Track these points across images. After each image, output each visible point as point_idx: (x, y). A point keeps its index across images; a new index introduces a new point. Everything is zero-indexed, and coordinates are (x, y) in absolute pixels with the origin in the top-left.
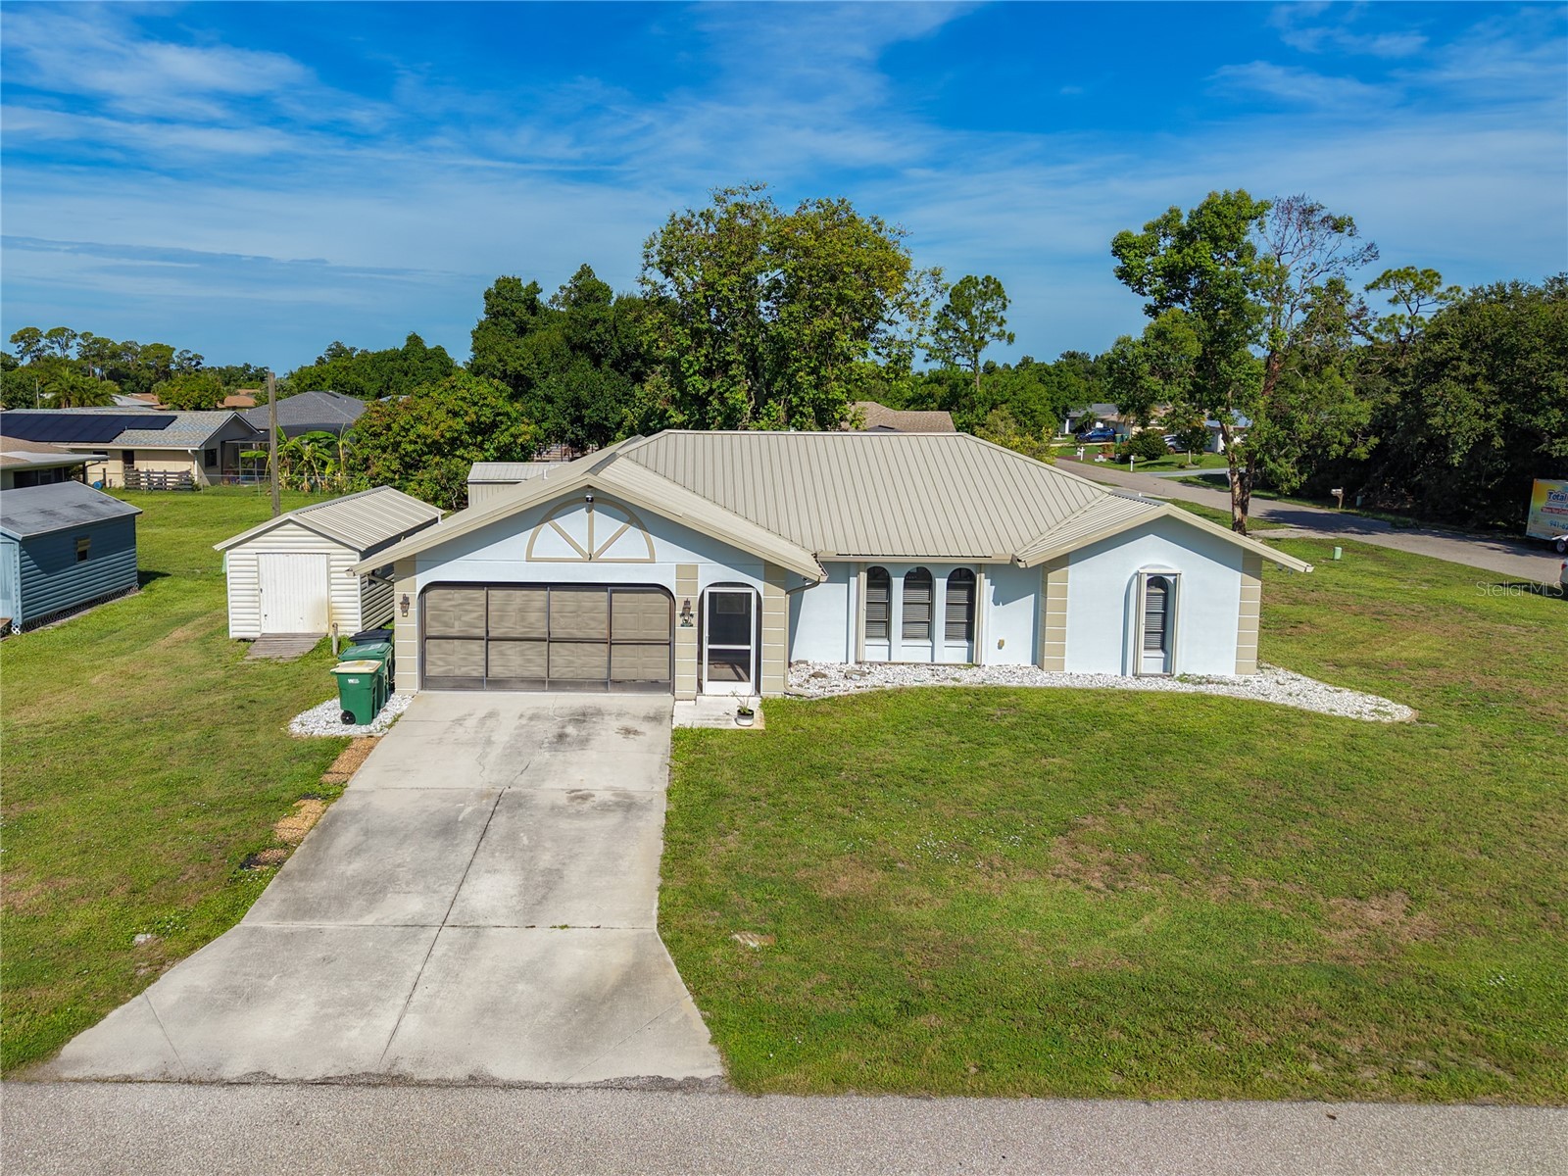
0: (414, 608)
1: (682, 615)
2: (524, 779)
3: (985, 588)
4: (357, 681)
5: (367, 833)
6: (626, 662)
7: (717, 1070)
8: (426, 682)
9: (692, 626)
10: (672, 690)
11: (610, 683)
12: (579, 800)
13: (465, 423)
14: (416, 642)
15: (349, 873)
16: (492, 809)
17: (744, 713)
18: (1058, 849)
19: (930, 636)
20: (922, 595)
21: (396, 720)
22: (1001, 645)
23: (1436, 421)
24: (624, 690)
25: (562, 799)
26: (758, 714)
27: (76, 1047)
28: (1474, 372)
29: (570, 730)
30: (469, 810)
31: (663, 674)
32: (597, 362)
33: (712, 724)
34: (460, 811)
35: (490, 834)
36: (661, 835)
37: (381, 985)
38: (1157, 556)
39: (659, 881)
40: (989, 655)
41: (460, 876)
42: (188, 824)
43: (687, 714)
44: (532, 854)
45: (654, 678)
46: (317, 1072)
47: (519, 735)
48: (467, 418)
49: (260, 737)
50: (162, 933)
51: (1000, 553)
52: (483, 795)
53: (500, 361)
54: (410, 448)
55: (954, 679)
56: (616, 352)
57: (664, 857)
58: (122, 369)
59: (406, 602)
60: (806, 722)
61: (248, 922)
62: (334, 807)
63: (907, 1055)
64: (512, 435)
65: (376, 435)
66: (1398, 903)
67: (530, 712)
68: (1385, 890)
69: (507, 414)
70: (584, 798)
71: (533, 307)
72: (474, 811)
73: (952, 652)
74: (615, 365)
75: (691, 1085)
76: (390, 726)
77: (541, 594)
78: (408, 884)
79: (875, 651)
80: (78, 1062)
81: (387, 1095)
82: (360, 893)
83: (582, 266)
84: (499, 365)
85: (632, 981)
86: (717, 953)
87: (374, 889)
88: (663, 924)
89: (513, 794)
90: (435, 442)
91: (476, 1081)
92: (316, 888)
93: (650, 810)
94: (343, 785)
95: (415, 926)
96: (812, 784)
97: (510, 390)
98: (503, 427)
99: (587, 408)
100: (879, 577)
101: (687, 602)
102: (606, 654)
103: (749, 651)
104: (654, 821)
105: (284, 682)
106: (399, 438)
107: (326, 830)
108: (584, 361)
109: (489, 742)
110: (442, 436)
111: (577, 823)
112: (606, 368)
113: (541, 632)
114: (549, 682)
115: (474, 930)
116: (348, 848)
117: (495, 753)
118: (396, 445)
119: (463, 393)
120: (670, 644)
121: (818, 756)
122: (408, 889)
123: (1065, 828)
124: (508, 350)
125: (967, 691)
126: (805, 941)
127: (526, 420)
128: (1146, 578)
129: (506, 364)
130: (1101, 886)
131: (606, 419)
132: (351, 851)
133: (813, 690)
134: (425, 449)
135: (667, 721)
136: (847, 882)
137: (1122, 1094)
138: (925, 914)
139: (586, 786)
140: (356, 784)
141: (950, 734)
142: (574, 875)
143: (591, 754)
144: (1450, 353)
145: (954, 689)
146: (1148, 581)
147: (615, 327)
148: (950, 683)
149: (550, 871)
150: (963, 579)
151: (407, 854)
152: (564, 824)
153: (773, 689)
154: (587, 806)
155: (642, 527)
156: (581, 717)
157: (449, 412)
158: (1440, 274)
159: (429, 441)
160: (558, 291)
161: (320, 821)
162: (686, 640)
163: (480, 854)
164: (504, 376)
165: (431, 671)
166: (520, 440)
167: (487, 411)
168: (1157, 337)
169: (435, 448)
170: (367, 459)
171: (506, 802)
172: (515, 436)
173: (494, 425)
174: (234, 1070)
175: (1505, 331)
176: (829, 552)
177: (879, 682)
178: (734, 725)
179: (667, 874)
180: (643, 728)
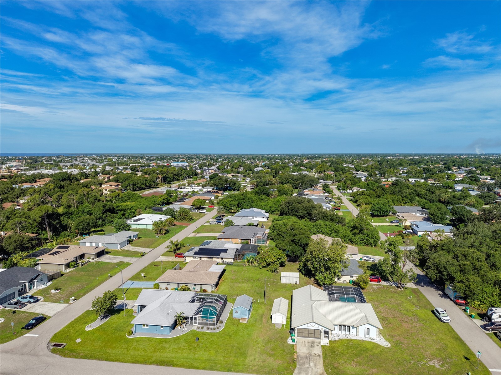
2: (310, 352)
3: (351, 327)
5: (301, 357)
6: (316, 336)
8: (298, 337)
10: (320, 339)
11: (314, 338)
17: (327, 344)
18: (352, 363)
19: (345, 331)
20: (345, 327)
22: (353, 333)
25: (314, 355)
26: (329, 343)
29: (312, 345)
31: (319, 337)
33: (325, 345)
34: (306, 355)
35: (310, 358)
38: (368, 326)
40: (351, 333)
41: (309, 363)
42: (287, 355)
43: (322, 343)
44: (314, 361)
47: (308, 344)
48: (277, 258)
49: (286, 343)
50: (292, 367)
51: (352, 325)
52: (308, 354)
60: (333, 344)
61: (297, 367)
62: (297, 354)
66: (376, 369)
68: (375, 368)
72: (308, 356)
73: (348, 333)
76: (296, 343)
77: (308, 330)
79: (340, 332)
85: (323, 373)
86: (328, 371)
87: (304, 364)
88: (324, 368)
92: (300, 363)
93: (321, 356)
95: (308, 368)
96: (334, 354)
98: (282, 258)
101: (322, 331)
103: (328, 336)
104: (322, 358)
105: (283, 333)
111: (316, 358)
113: (308, 333)
114: (309, 337)
115: (312, 368)
116: (300, 359)
117: (307, 347)
118: (266, 261)
119: (276, 253)
120: (320, 334)
122: (306, 364)
123: (353, 360)
125: (348, 340)
126: (334, 371)
133: (334, 339)
138: (342, 368)
139: (315, 353)
140: (297, 351)
142: (317, 363)
143: (315, 348)
146: (367, 329)
148: (347, 338)
149: (315, 363)
150: (349, 326)
153: (330, 339)
154: (316, 355)
155: (318, 324)
156: (313, 342)
162: (322, 334)
163: (310, 361)
165: (298, 335)
167: (280, 256)
170: (261, 263)
171: (310, 355)
176: (335, 323)
177: (340, 338)
178: (327, 345)
179: (324, 364)
180: (319, 344)
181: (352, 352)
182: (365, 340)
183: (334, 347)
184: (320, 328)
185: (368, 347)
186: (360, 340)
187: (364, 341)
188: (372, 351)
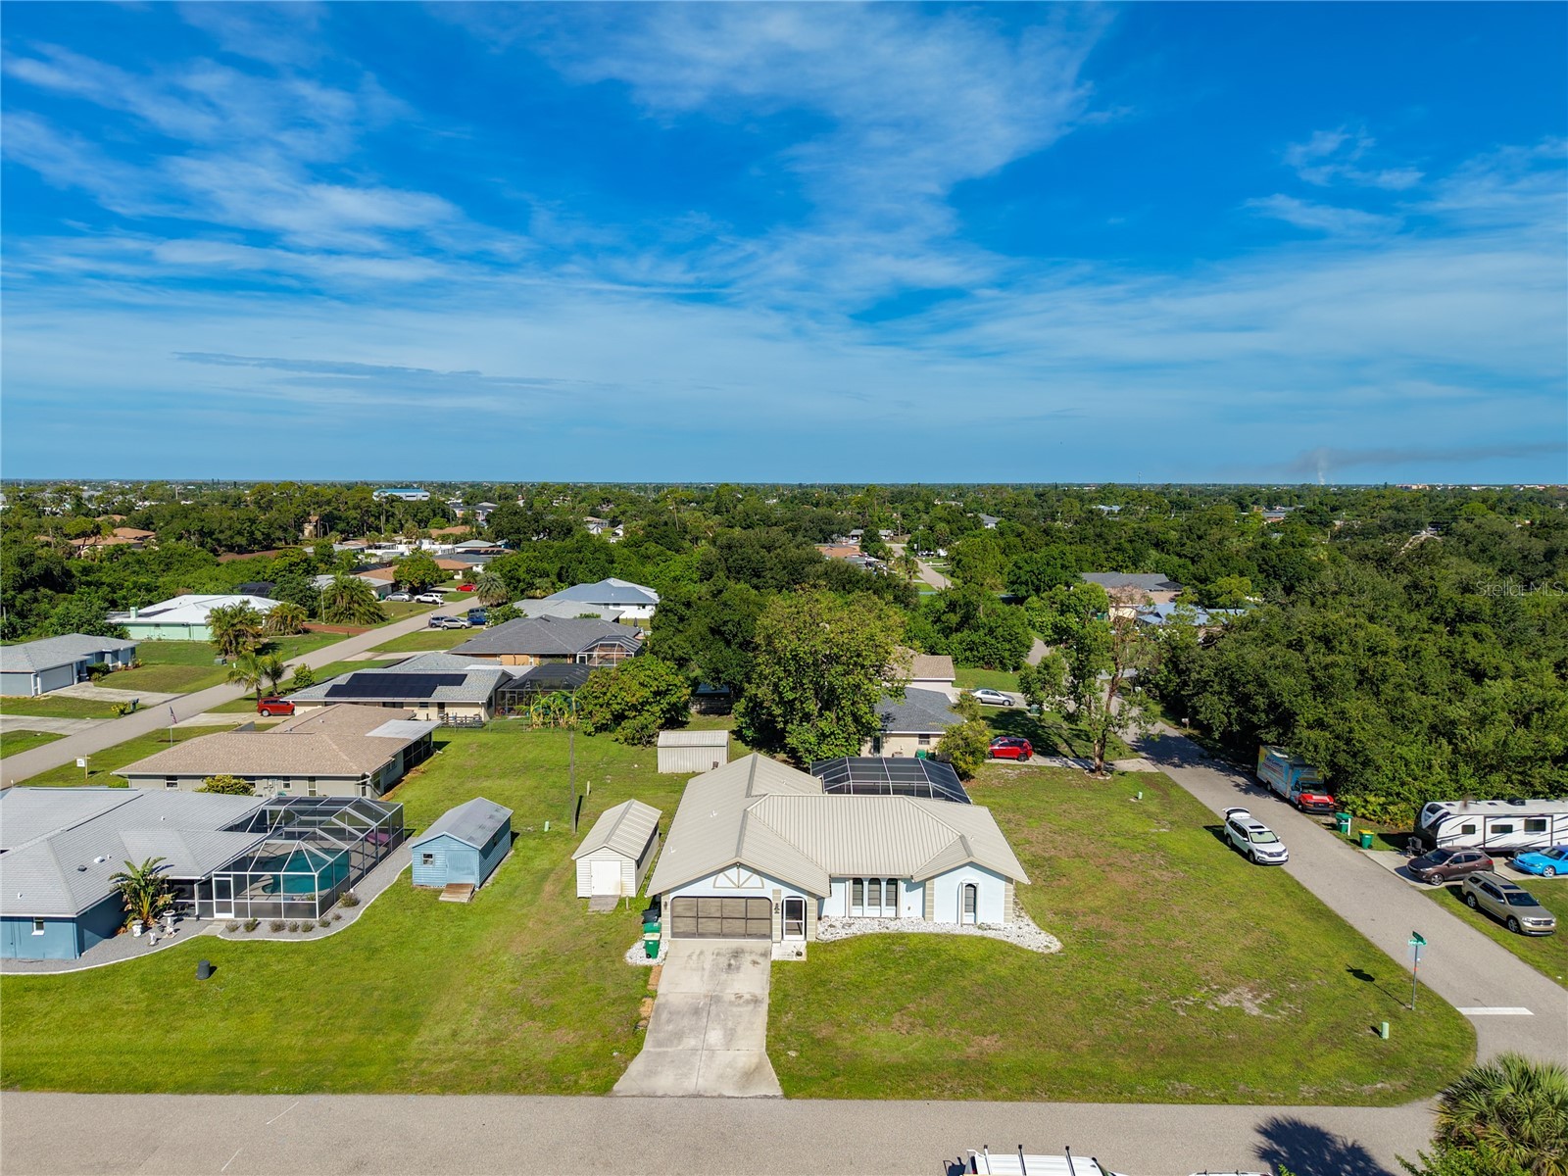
0: (669, 907)
1: (775, 908)
2: (718, 988)
3: (902, 886)
4: (652, 943)
5: (670, 1013)
6: (753, 926)
7: (781, 1093)
8: (674, 935)
9: (779, 913)
10: (771, 939)
11: (747, 935)
12: (739, 999)
14: (670, 919)
15: (669, 1029)
16: (710, 1003)
17: (799, 954)
18: (896, 1018)
19: (880, 905)
20: (877, 887)
21: (666, 956)
22: (909, 909)
24: (751, 939)
25: (733, 998)
26: (803, 950)
27: (616, 1087)
29: (732, 962)
30: (702, 1003)
31: (768, 933)
32: (728, 643)
33: (786, 958)
34: (699, 1003)
35: (710, 1013)
36: (767, 1013)
37: (690, 1069)
38: (971, 875)
39: (766, 1032)
40: (903, 913)
41: (704, 1031)
42: (610, 1010)
43: (777, 954)
44: (726, 1021)
45: (764, 933)
46: (680, 1094)
47: (714, 964)
48: (652, 689)
49: (617, 965)
50: (620, 1052)
51: (906, 873)
52: (706, 996)
55: (887, 928)
56: (739, 639)
57: (768, 1023)
58: (335, 512)
60: (822, 955)
61: (644, 1049)
62: (656, 1001)
63: (830, 1089)
66: (996, 1037)
67: (716, 950)
68: (994, 1033)
70: (740, 997)
72: (704, 1004)
73: (889, 912)
74: (740, 646)
75: (775, 1097)
76: (664, 960)
77: (719, 901)
78: (689, 1034)
79: (856, 911)
80: (619, 1092)
81: (700, 1099)
82: (676, 1037)
85: (758, 1068)
86: (783, 1058)
87: (679, 1035)
88: (767, 1049)
89: (717, 996)
90: (633, 704)
91: (721, 1096)
92: (661, 1035)
93: (763, 1002)
94: (656, 991)
95: (694, 1050)
96: (820, 990)
98: (673, 692)
99: (723, 672)
100: (858, 881)
101: (777, 904)
102: (745, 923)
103: (802, 923)
104: (764, 1008)
105: (613, 930)
106: (611, 701)
107: (657, 1011)
108: (720, 642)
109: (703, 969)
110: (636, 701)
111: (739, 1009)
112: (734, 648)
113: (719, 915)
114: (722, 935)
115: (712, 1051)
116: (666, 1019)
117: (706, 973)
118: (608, 705)
119: (648, 672)
120: (770, 919)
121: (824, 976)
122: (689, 1036)
123: (902, 1009)
125: (889, 936)
126: (809, 1054)
128: (965, 884)
130: (904, 1032)
131: (734, 679)
133: (828, 937)
134: (627, 708)
135: (769, 956)
136: (825, 1032)
137: (881, 1098)
138: (847, 1044)
139: (740, 991)
140: (660, 990)
141: (875, 962)
142: (740, 1030)
143: (741, 975)
145: (885, 934)
146: (967, 885)
148: (884, 930)
149: (731, 1029)
150: (893, 882)
151: (685, 1022)
152: (734, 1009)
153: (811, 938)
154: (742, 1001)
155: (759, 875)
156: (737, 954)
161: (653, 1007)
162: (777, 918)
163: (710, 1022)
165: (675, 930)
167: (664, 684)
169: (634, 707)
170: (590, 713)
171: (715, 999)
172: (680, 698)
173: (667, 691)
174: (659, 1094)
176: (836, 873)
177: (856, 930)
178: (795, 959)
179: (768, 1030)
180: (760, 960)
181: (900, 980)
182: (957, 932)
183: (823, 966)
184: (768, 889)
185: (968, 956)
186: (937, 935)
187: (953, 938)
188: (982, 969)
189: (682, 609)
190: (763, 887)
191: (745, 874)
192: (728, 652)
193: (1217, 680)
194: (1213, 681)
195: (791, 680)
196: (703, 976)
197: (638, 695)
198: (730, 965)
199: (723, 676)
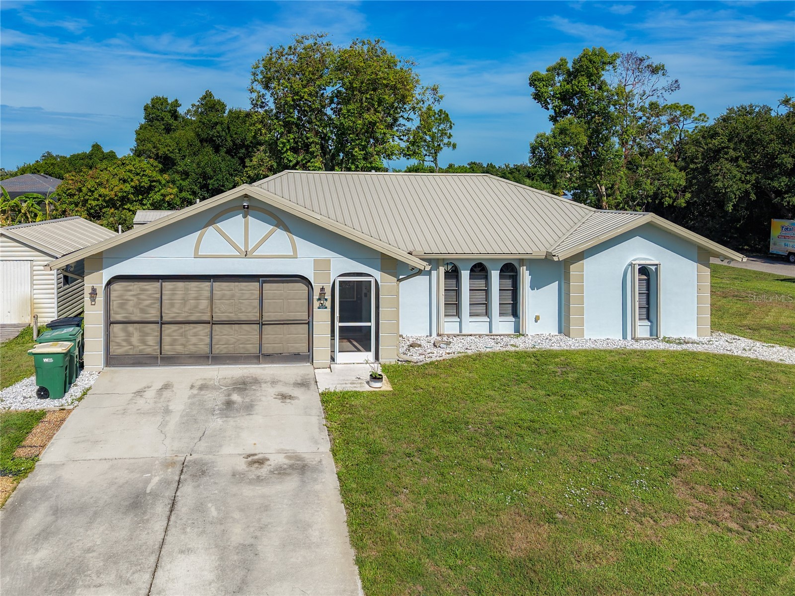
0: (100, 298)
1: (319, 299)
2: (203, 445)
3: (525, 276)
4: (51, 360)
5: (57, 512)
6: (274, 338)
8: (111, 360)
9: (326, 308)
10: (311, 360)
11: (262, 356)
12: (256, 465)
13: (132, 187)
14: (102, 326)
15: (35, 564)
16: (177, 478)
17: (375, 377)
18: (680, 491)
19: (487, 313)
21: (85, 394)
22: (537, 319)
23: (719, 184)
24: (272, 362)
25: (241, 465)
28: (737, 155)
29: (235, 397)
30: (156, 480)
31: (303, 348)
32: (217, 149)
33: (349, 388)
34: (148, 481)
35: (178, 506)
36: (340, 498)
38: (644, 252)
39: (353, 552)
41: (153, 559)
44: (223, 527)
45: (296, 352)
47: (193, 404)
48: (132, 184)
52: (168, 464)
53: (154, 147)
54: (94, 203)
56: (229, 143)
57: (350, 524)
59: (94, 293)
60: (421, 382)
62: (24, 484)
64: (162, 195)
65: (71, 195)
67: (199, 383)
69: (159, 181)
70: (261, 462)
71: (175, 115)
72: (160, 482)
73: (504, 325)
74: (228, 152)
76: (80, 399)
77: (206, 285)
78: (98, 573)
79: (450, 325)
82: (46, 591)
83: (206, 92)
84: (153, 150)
89: (195, 462)
90: (111, 199)
93: (322, 471)
94: (34, 459)
97: (160, 166)
98: (157, 189)
99: (211, 178)
100: (452, 271)
101: (322, 289)
102: (257, 332)
103: (370, 326)
104: (329, 483)
106: (87, 197)
107: (14, 510)
108: (209, 149)
109: (167, 411)
110: (116, 195)
111: (260, 490)
112: (222, 153)
113: (206, 316)
114: (212, 357)
116: (36, 532)
117: (174, 421)
118: (85, 202)
119: (130, 168)
120: (309, 324)
121: (444, 412)
122: (99, 581)
123: (674, 469)
124: (160, 140)
127: (171, 186)
128: (637, 268)
129: (159, 149)
130: (737, 527)
132: (39, 535)
134: (104, 204)
135: (313, 386)
136: (523, 539)
139: (261, 450)
140: (48, 457)
141: (535, 388)
143: (257, 419)
144: (722, 145)
146: (639, 269)
147: (228, 128)
149: (243, 548)
150: (510, 270)
151: (97, 535)
152: (248, 491)
154: (264, 471)
156: (242, 386)
157: (120, 180)
158: (694, 107)
159: (107, 198)
160: (190, 107)
161: (10, 500)
162: (322, 319)
163: (172, 531)
164: (157, 157)
165: (115, 350)
166: (167, 199)
167: (146, 179)
168: (561, 133)
169: (111, 203)
170: (64, 212)
172: (164, 196)
173: (151, 188)
175: (753, 131)
176: (418, 252)
178: (368, 387)
180: (296, 392)
184: (305, 259)
189: (168, 118)
190: (295, 257)
191: (258, 227)
192: (216, 158)
193: (732, 145)
194: (728, 148)
195: (292, 136)
196: (164, 424)
197: (116, 189)
198: (229, 404)
199: (209, 181)
